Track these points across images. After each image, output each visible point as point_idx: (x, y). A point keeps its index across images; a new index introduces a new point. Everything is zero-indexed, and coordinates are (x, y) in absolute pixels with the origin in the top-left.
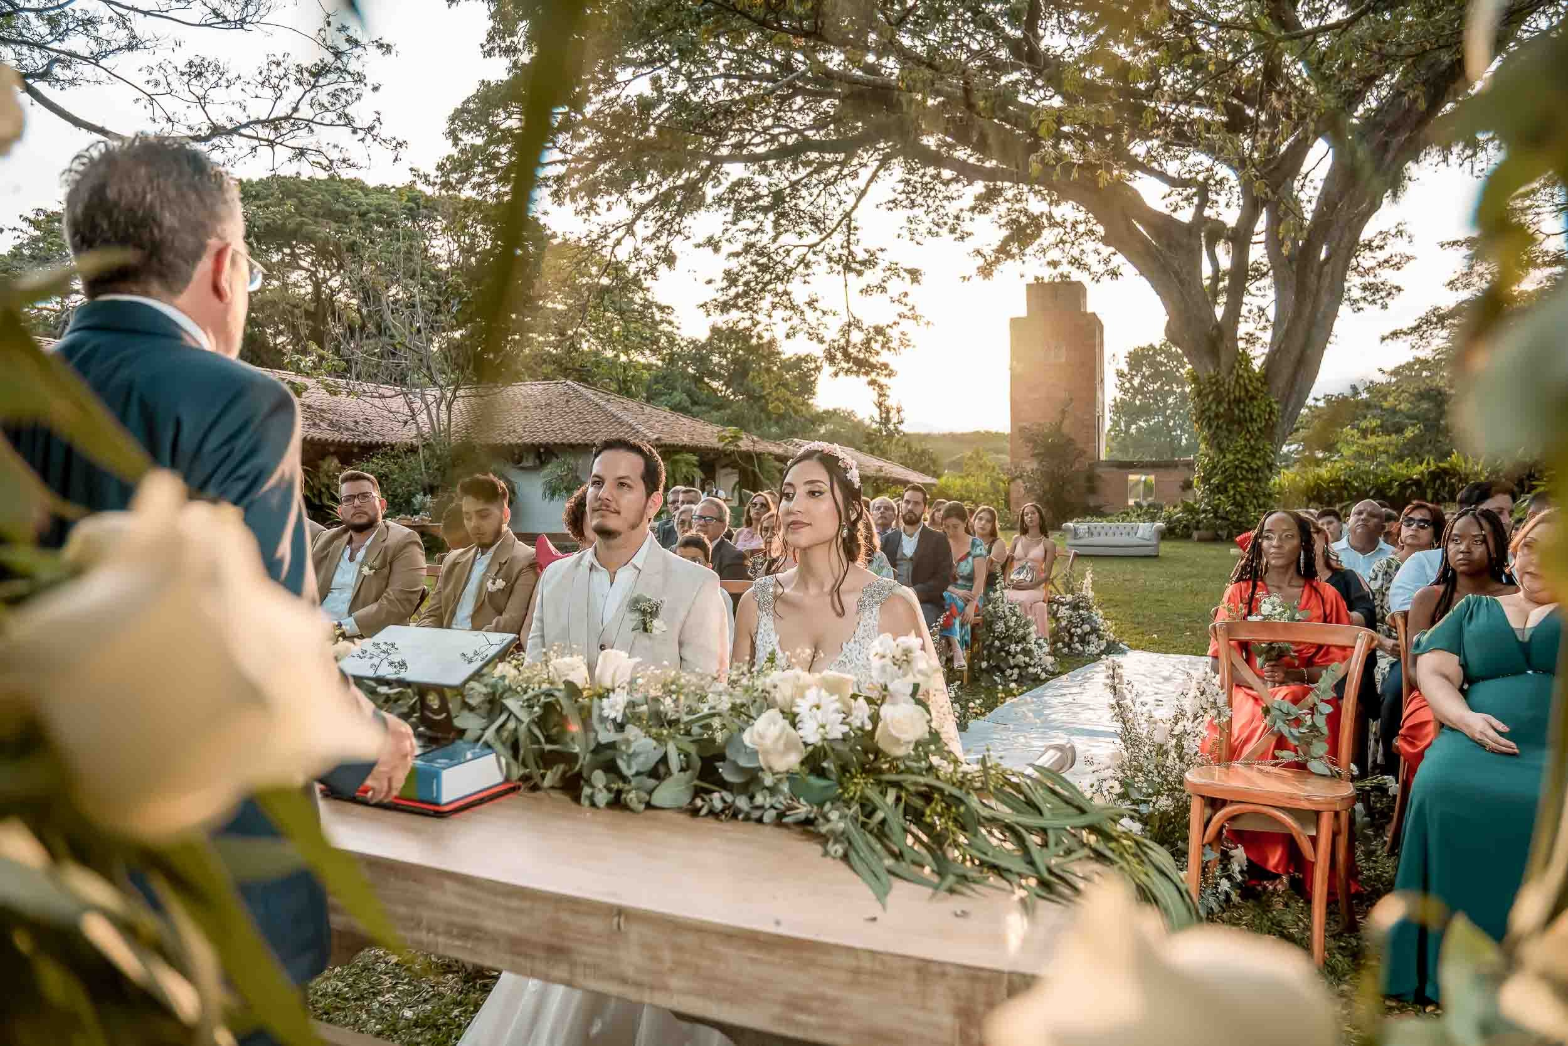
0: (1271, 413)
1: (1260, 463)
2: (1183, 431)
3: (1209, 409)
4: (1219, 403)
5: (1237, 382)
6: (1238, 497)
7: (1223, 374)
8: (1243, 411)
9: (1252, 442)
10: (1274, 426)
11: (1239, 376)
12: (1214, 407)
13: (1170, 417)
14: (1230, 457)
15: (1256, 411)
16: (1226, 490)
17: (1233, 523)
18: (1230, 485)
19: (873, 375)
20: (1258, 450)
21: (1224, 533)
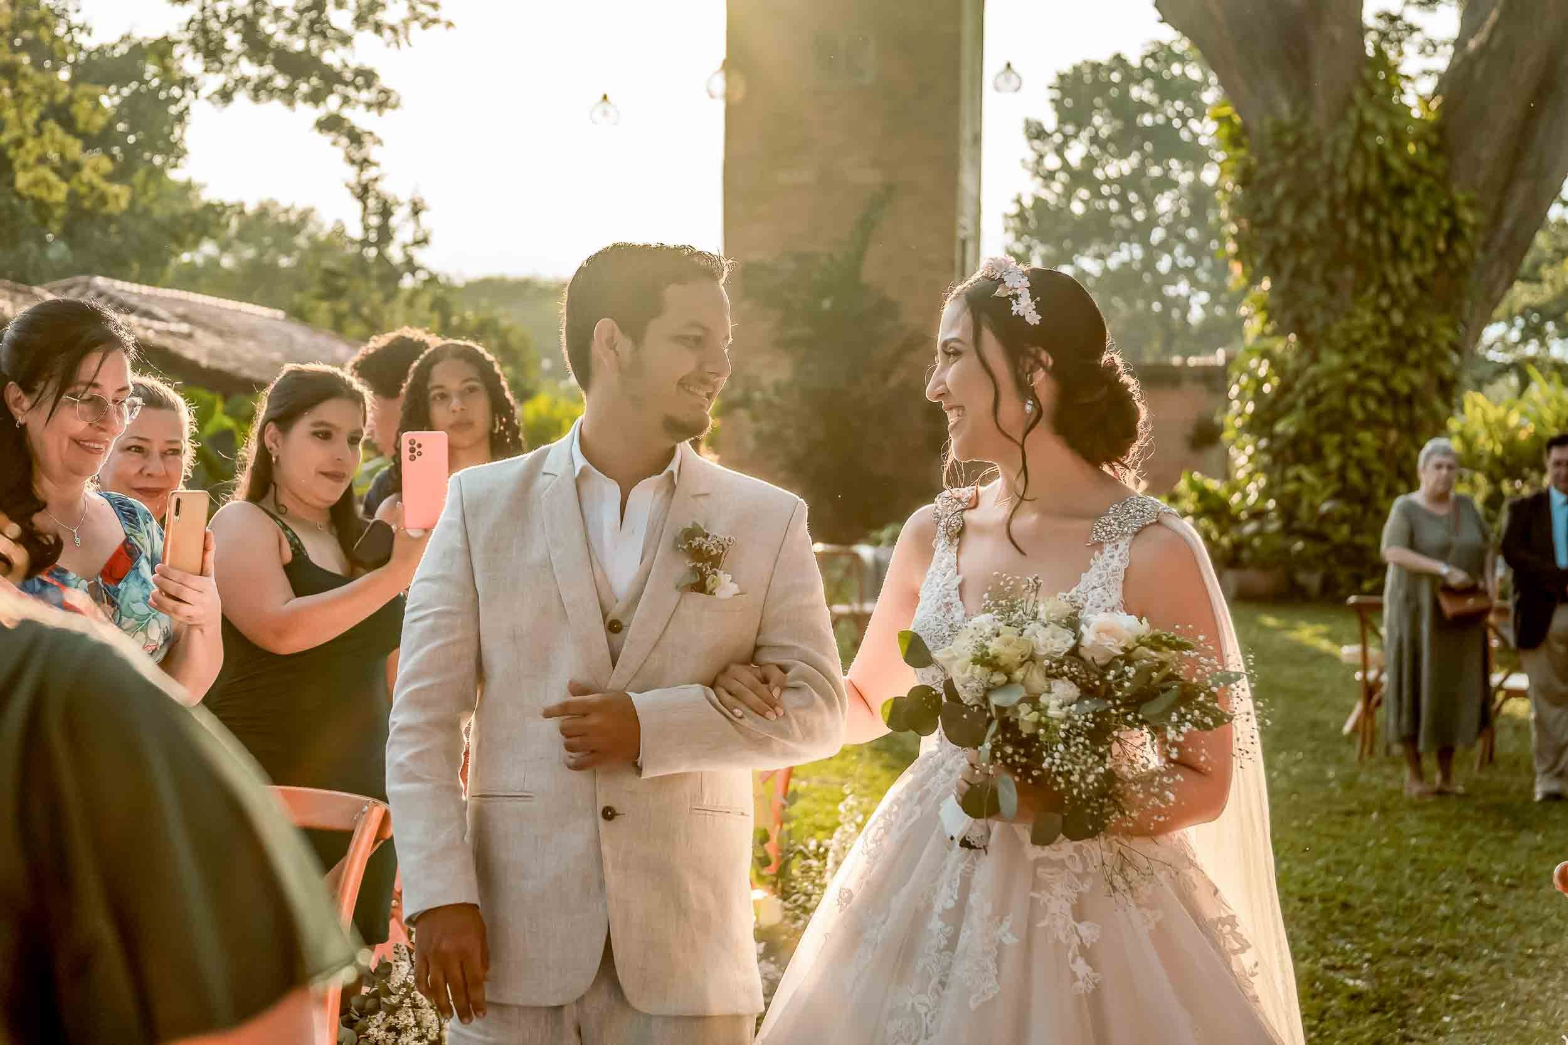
0: (1455, 233)
1: (1418, 378)
2: (1195, 284)
3: (1272, 222)
4: (1302, 208)
5: (1358, 144)
6: (1354, 476)
7: (1319, 120)
8: (1372, 228)
9: (1397, 318)
10: (1462, 270)
11: (1364, 127)
12: (1287, 217)
13: (1165, 247)
14: (1333, 360)
15: (1410, 229)
16: (1317, 454)
17: (1338, 549)
18: (1331, 441)
19: (333, 103)
20: (1413, 341)
21: (1312, 580)
